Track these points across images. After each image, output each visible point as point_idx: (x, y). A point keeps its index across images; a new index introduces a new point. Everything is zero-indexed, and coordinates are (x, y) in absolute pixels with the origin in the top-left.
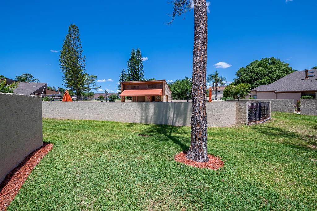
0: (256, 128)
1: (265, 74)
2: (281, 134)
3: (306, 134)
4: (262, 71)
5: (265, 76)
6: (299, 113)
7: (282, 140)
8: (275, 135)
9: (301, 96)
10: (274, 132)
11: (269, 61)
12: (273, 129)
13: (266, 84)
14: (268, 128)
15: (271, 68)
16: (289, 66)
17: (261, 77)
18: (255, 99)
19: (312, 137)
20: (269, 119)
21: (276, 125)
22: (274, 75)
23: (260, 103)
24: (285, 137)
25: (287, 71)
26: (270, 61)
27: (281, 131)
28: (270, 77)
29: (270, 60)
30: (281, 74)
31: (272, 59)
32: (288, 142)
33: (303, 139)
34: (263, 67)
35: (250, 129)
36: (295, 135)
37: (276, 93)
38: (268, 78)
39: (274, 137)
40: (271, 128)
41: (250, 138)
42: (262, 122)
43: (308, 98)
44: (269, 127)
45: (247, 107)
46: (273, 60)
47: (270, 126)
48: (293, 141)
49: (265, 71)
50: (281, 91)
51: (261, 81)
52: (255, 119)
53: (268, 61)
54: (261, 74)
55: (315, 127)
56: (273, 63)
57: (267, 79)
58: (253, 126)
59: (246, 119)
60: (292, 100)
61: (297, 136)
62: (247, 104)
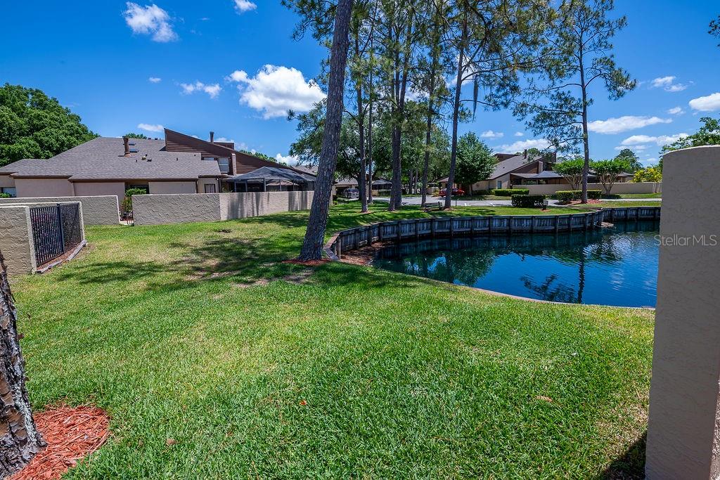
0: (68, 276)
1: (21, 129)
2: (133, 273)
3: (171, 259)
4: (12, 118)
5: (21, 134)
6: (131, 222)
7: (142, 283)
8: (122, 278)
9: (126, 189)
10: (116, 271)
11: (28, 97)
12: (110, 266)
13: (28, 157)
14: (98, 267)
15: (38, 117)
16: (81, 123)
17: (10, 135)
18: (11, 196)
19: (180, 262)
20: (84, 246)
21: (110, 256)
22: (47, 135)
23: (59, 207)
24: (143, 275)
25: (78, 133)
26: (30, 96)
27: (128, 267)
28: (36, 140)
29: (32, 94)
30: (65, 137)
31: (37, 93)
32: (154, 285)
33: (172, 270)
34: (14, 110)
35: (53, 282)
36: (156, 267)
37: (74, 181)
38: (32, 142)
39: (126, 283)
40: (102, 265)
41: (71, 305)
42: (72, 255)
43: (139, 193)
44: (99, 265)
45: (29, 223)
46: (40, 96)
47: (98, 261)
48: (160, 278)
49: (20, 121)
50: (84, 178)
51: (11, 147)
52: (50, 253)
53: (26, 95)
54: (10, 128)
55: (172, 244)
56: (42, 104)
57: (30, 145)
58: (58, 272)
59: (29, 257)
60: (113, 198)
61: (160, 267)
62: (28, 212)
